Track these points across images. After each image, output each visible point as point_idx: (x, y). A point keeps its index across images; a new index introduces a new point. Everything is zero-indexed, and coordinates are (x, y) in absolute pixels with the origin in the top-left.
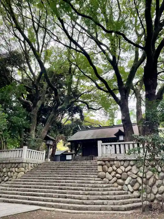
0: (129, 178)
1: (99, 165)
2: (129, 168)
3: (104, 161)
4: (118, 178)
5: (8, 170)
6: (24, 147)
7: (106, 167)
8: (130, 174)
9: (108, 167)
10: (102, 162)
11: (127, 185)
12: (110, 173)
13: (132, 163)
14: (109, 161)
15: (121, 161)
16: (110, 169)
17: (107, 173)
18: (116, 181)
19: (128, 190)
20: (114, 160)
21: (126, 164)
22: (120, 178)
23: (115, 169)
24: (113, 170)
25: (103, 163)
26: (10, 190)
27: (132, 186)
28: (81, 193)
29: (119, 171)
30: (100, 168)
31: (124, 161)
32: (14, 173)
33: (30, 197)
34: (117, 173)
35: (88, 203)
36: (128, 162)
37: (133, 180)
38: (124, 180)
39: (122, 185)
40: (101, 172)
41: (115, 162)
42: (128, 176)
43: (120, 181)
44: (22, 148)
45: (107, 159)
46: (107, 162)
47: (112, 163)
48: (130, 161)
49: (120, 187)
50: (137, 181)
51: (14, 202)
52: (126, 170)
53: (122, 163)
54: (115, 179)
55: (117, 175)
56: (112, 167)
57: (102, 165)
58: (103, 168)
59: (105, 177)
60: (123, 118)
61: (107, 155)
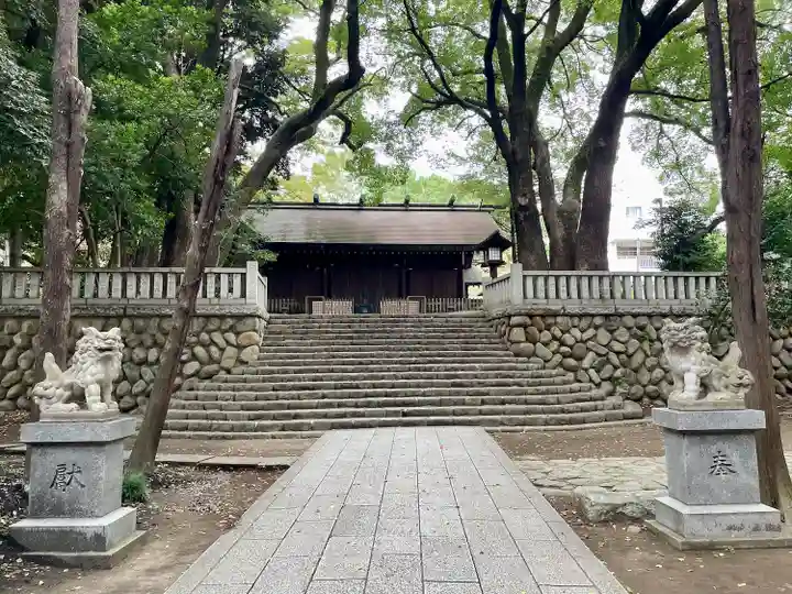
0: (591, 355)
1: (519, 325)
2: (591, 332)
3: (531, 316)
4: (565, 356)
5: (194, 339)
7: (534, 330)
8: (594, 346)
9: (540, 331)
10: (525, 317)
11: (586, 370)
12: (546, 344)
13: (598, 321)
14: (542, 316)
15: (572, 316)
16: (546, 335)
17: (538, 344)
18: (561, 364)
19: (591, 381)
20: (555, 315)
21: (584, 323)
22: (571, 356)
23: (558, 334)
24: (554, 338)
25: (528, 321)
27: (598, 371)
29: (569, 339)
30: (518, 334)
31: (581, 316)
32: (222, 350)
33: (406, 409)
34: (562, 344)
35: (571, 409)
36: (589, 318)
37: (599, 359)
38: (580, 359)
39: (573, 370)
40: (522, 342)
41: (559, 319)
42: (589, 349)
43: (571, 362)
45: (538, 312)
46: (538, 318)
47: (550, 320)
48: (593, 316)
49: (571, 376)
50: (608, 361)
52: (586, 336)
53: (576, 320)
54: (558, 357)
55: (564, 349)
56: (549, 330)
57: (525, 326)
58: (526, 332)
59: (534, 354)
60: (523, 201)
61: (535, 301)
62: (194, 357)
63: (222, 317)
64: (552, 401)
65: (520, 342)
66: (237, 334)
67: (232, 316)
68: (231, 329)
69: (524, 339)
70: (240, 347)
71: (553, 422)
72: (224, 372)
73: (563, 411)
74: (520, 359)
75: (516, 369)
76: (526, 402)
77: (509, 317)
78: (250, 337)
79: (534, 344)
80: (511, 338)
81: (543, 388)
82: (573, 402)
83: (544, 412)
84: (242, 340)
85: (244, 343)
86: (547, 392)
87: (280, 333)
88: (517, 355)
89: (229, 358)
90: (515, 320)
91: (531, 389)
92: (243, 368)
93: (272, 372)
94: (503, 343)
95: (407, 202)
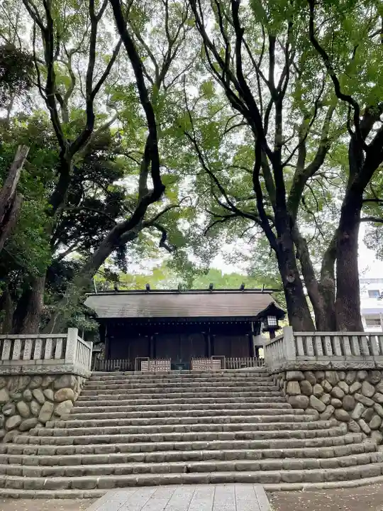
0: (359, 407)
1: (293, 379)
2: (357, 385)
3: (303, 371)
4: (337, 407)
5: (19, 395)
6: (70, 330)
7: (307, 382)
8: (361, 398)
9: (313, 385)
10: (298, 372)
11: (356, 420)
12: (319, 397)
13: (362, 375)
14: (313, 371)
15: (339, 371)
16: (318, 389)
17: (312, 396)
18: (333, 415)
19: (362, 430)
20: (324, 370)
21: (350, 377)
22: (341, 407)
23: (328, 387)
24: (326, 391)
25: (303, 376)
26: (88, 453)
27: (367, 421)
28: (307, 444)
29: (337, 390)
30: (293, 387)
31: (347, 371)
32: (41, 405)
33: (190, 464)
34: (333, 396)
36: (354, 373)
37: (367, 410)
38: (350, 410)
40: (298, 395)
41: (328, 374)
42: (357, 401)
43: (343, 412)
44: (66, 332)
45: (309, 368)
46: (310, 373)
47: (321, 375)
48: (357, 370)
49: (343, 427)
50: (375, 411)
51: (155, 482)
52: (352, 389)
53: (343, 375)
54: (331, 408)
55: (335, 401)
56: (320, 383)
57: (299, 380)
58: (301, 386)
59: (310, 406)
60: (290, 279)
61: (306, 358)
62: (17, 412)
63: (43, 376)
64: (328, 453)
65: (296, 395)
66: (55, 390)
67: (52, 375)
68: (51, 386)
69: (299, 392)
70: (56, 402)
71: (331, 478)
72: (40, 425)
73: (340, 465)
74: (298, 410)
75: (294, 420)
76: (304, 456)
77: (285, 371)
78: (65, 393)
79: (309, 396)
80: (288, 391)
81: (319, 440)
82: (348, 454)
83: (321, 466)
84: (58, 396)
85: (60, 399)
86: (324, 444)
87: (96, 388)
88: (294, 407)
89: (46, 412)
90: (290, 375)
91: (308, 441)
92: (56, 421)
93: (77, 426)
94: (281, 395)
95: (211, 287)
